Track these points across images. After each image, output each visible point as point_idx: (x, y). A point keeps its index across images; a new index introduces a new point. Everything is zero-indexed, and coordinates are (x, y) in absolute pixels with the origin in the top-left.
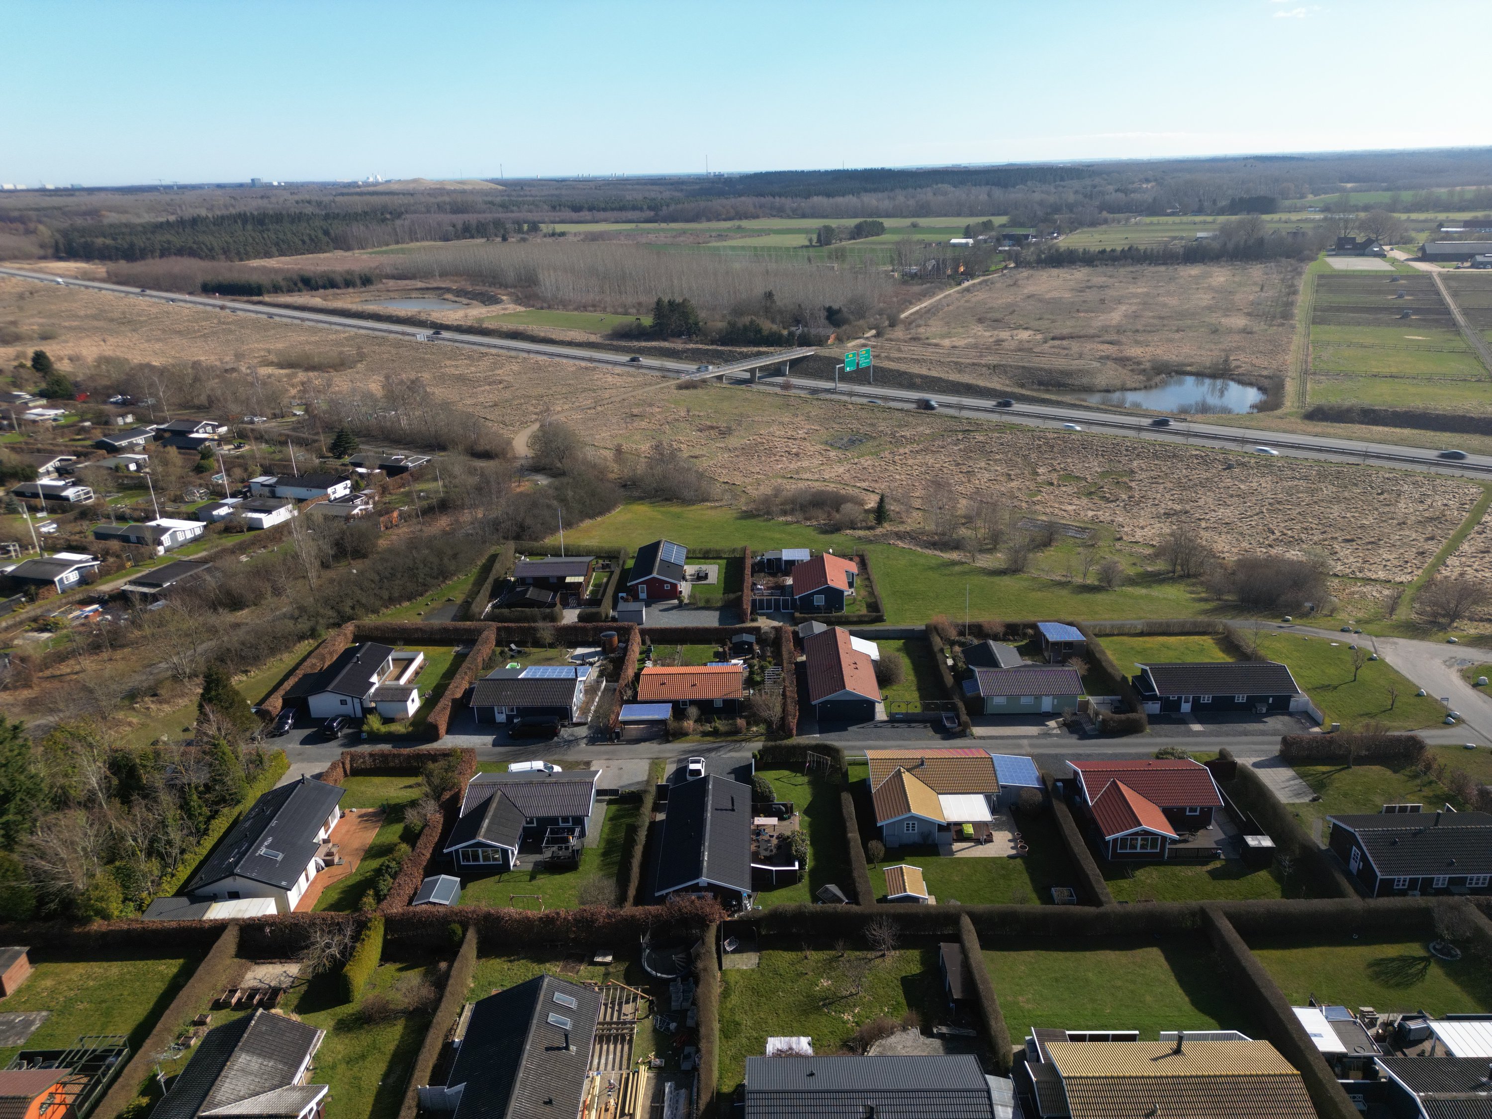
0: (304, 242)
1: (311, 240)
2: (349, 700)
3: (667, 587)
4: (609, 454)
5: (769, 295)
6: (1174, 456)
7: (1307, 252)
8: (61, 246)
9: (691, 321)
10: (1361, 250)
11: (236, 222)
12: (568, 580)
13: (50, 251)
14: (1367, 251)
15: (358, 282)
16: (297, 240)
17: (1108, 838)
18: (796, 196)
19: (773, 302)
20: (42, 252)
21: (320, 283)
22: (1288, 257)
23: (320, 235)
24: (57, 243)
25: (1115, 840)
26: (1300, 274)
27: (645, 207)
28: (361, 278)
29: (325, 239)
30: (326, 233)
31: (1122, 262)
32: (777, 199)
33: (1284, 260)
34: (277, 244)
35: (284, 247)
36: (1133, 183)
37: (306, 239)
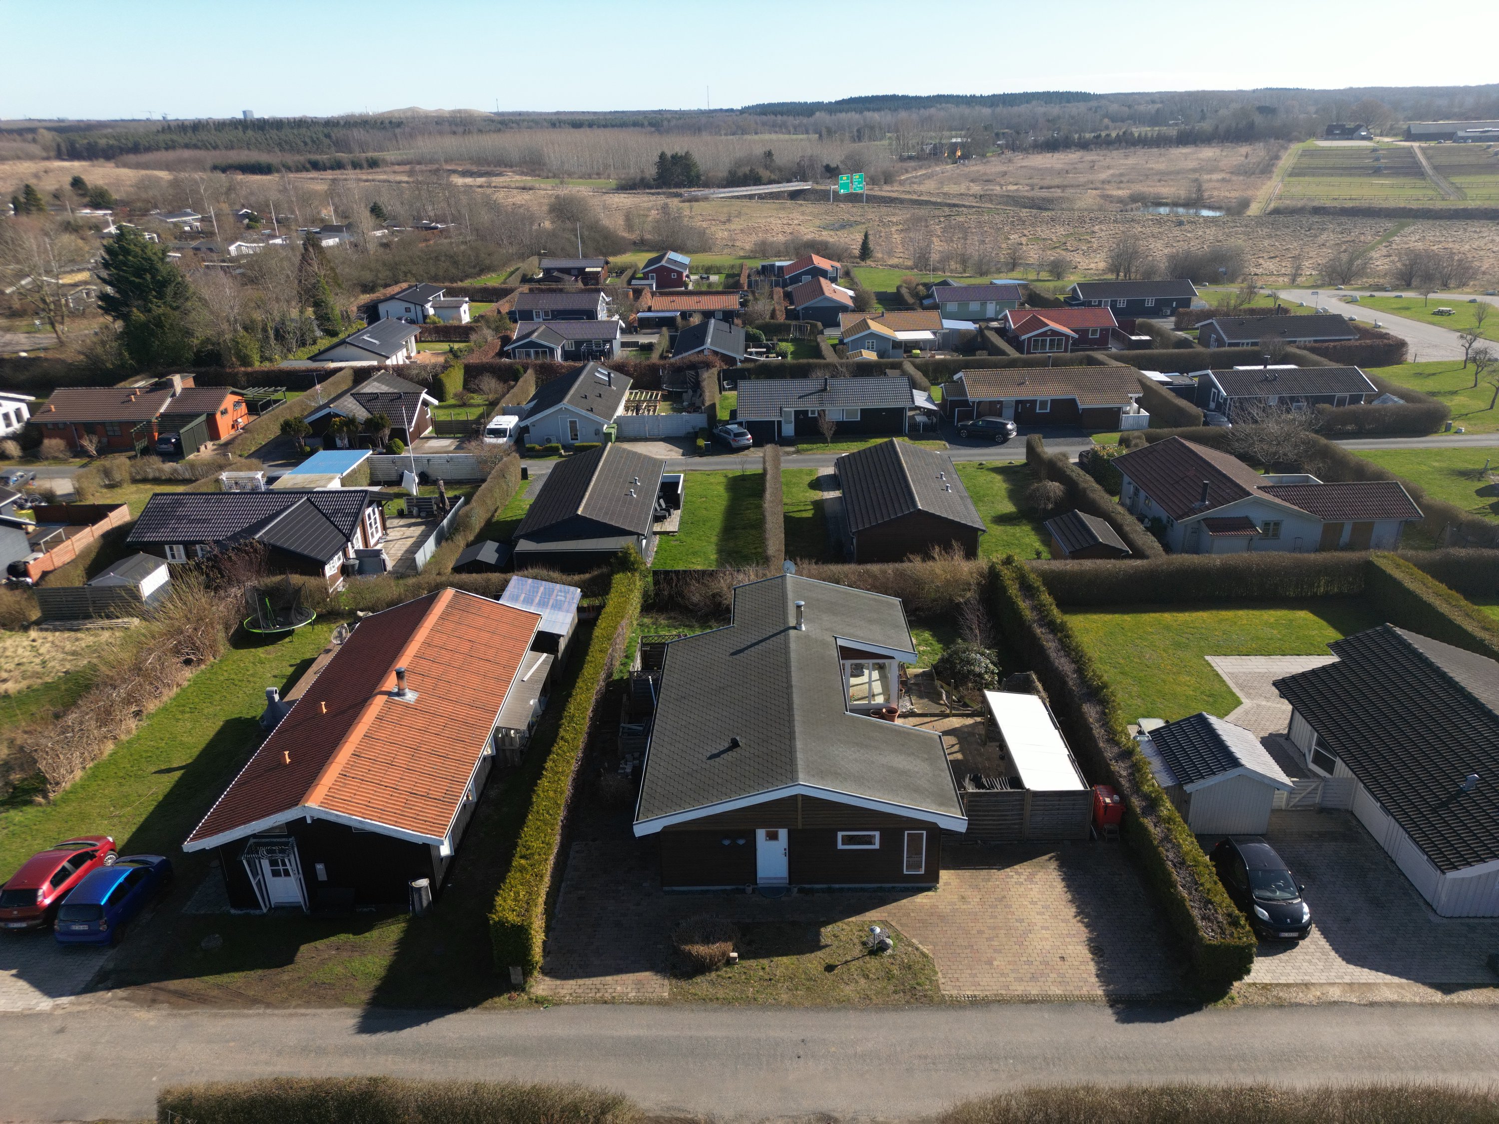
0: (306, 144)
1: (313, 142)
2: (412, 306)
3: (674, 276)
4: (621, 221)
5: (769, 154)
7: (1295, 134)
8: (64, 149)
9: (693, 174)
10: (1349, 134)
12: (587, 270)
13: (52, 154)
14: (1355, 135)
15: (365, 165)
17: (1023, 337)
19: (772, 160)
20: (44, 154)
23: (322, 137)
24: (59, 146)
25: (1029, 339)
26: (1286, 149)
28: (367, 161)
29: (326, 141)
30: (328, 136)
31: (1117, 145)
32: (779, 117)
33: (1272, 141)
34: (280, 145)
35: (287, 147)
36: (1139, 104)
37: (308, 140)
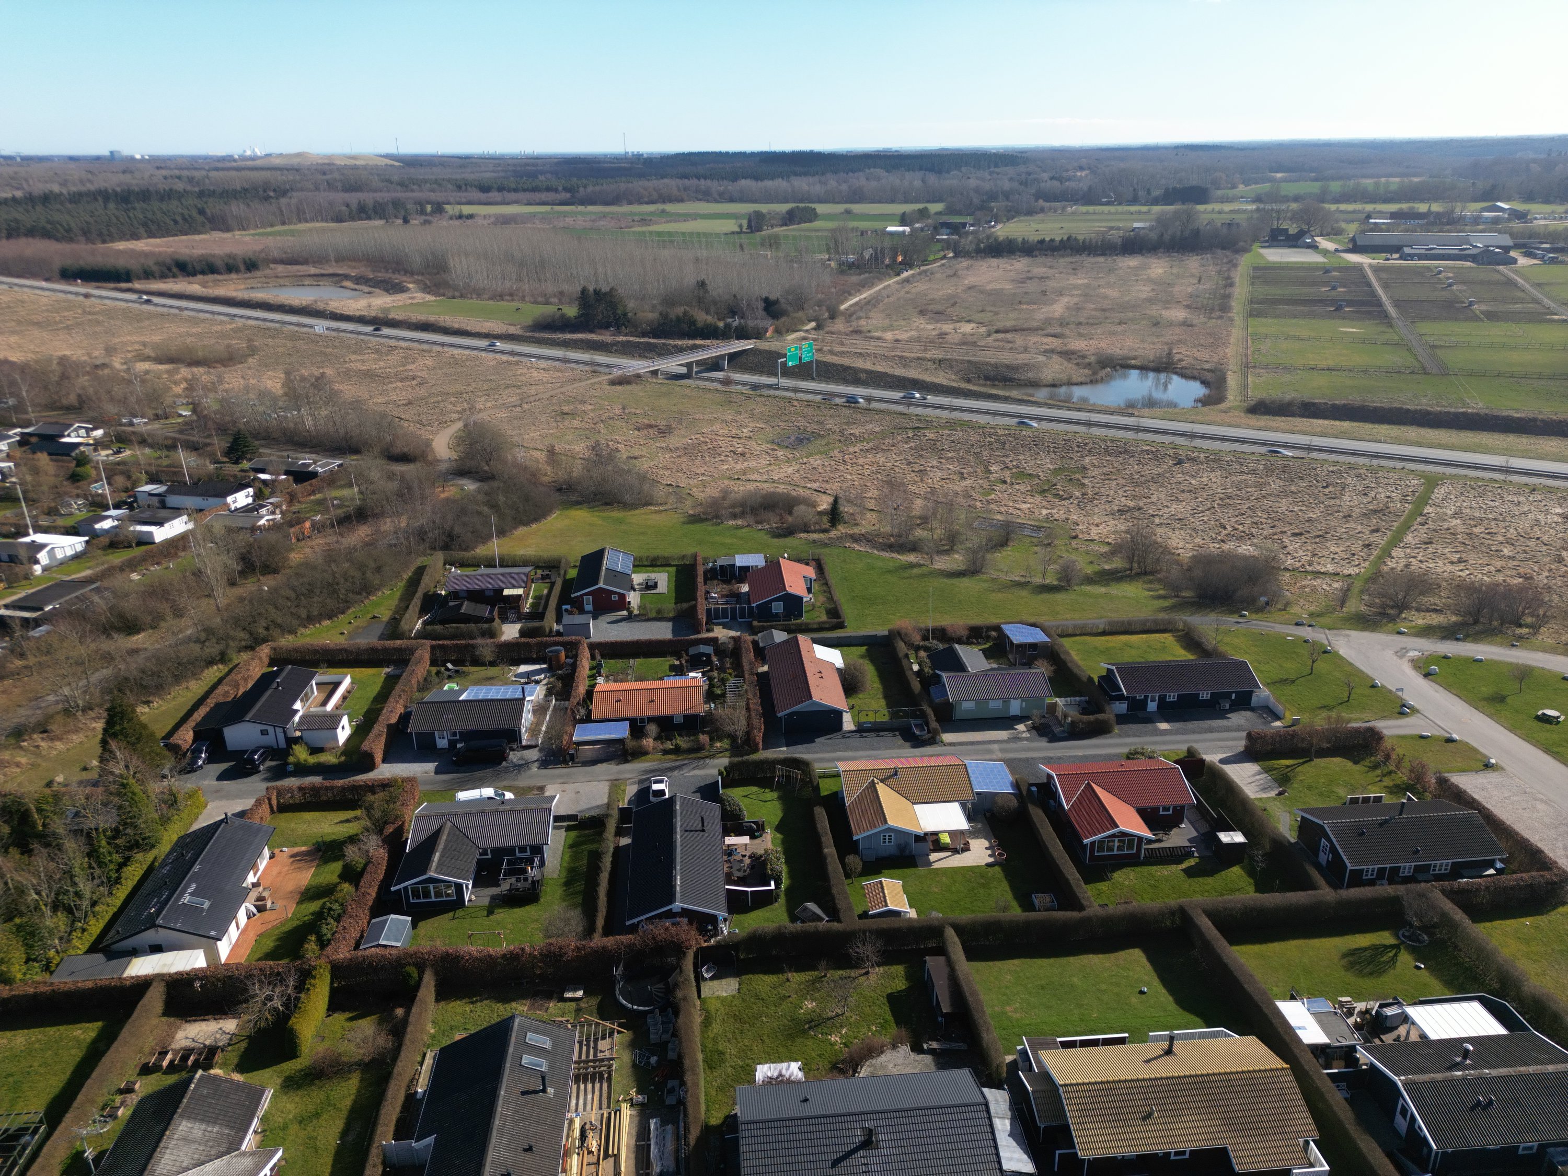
0: (176, 222)
1: (185, 219)
2: (271, 730)
3: (615, 598)
4: (542, 456)
5: (702, 284)
6: (1126, 451)
7: (1241, 244)
9: (619, 312)
10: (1293, 241)
11: (96, 199)
12: (506, 592)
14: (1300, 242)
15: (242, 267)
16: (168, 220)
17: (1085, 841)
18: (723, 178)
19: (706, 291)
21: (198, 268)
22: (1223, 248)
23: (194, 213)
25: (1093, 843)
26: (1235, 266)
27: (560, 188)
28: (245, 262)
29: (200, 219)
30: (202, 212)
31: (1061, 252)
32: (702, 182)
33: (1219, 251)
34: (145, 225)
35: (153, 227)
36: (1067, 171)
37: (179, 218)
